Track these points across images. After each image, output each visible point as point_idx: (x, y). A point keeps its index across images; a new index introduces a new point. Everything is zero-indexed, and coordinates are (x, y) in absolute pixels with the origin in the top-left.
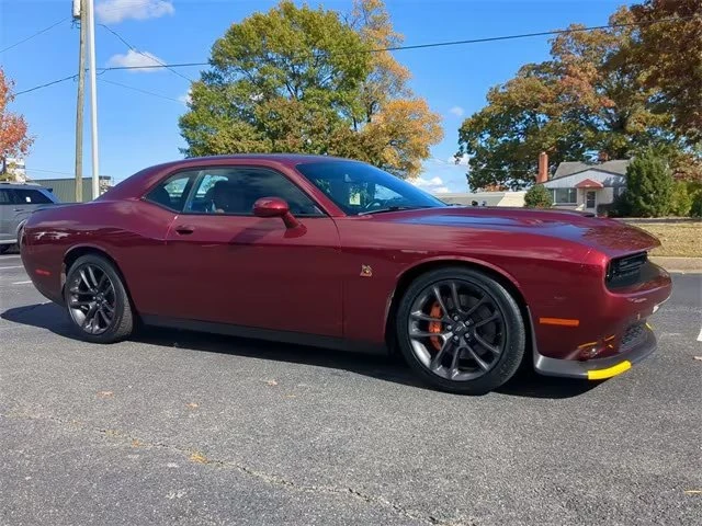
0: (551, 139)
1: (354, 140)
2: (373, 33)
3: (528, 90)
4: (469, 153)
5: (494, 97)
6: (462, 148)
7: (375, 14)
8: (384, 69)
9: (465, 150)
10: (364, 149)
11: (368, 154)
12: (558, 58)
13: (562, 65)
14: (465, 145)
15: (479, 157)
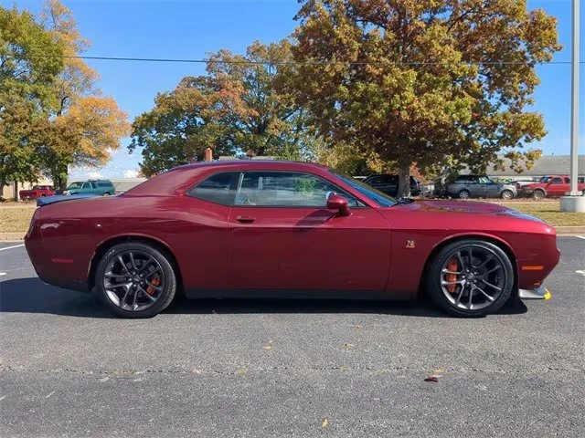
0: (212, 138)
1: (54, 130)
2: (62, 36)
3: (191, 97)
4: (140, 145)
5: (161, 100)
6: (134, 140)
7: (63, 19)
8: (73, 68)
9: (137, 142)
10: (66, 139)
11: (69, 144)
12: (212, 74)
13: (214, 80)
14: (137, 138)
15: (150, 150)
